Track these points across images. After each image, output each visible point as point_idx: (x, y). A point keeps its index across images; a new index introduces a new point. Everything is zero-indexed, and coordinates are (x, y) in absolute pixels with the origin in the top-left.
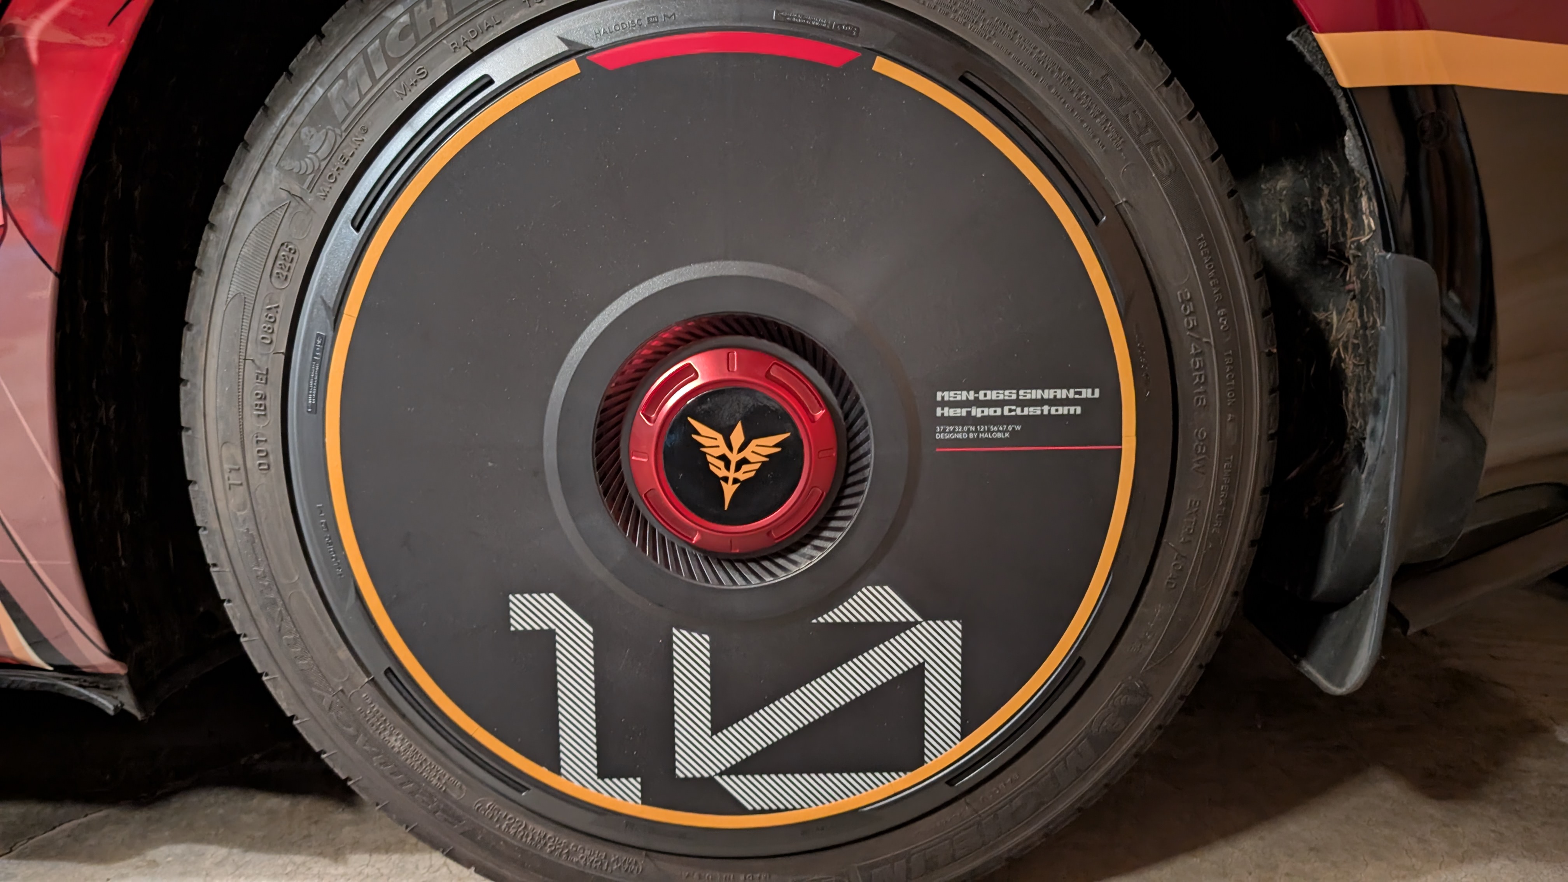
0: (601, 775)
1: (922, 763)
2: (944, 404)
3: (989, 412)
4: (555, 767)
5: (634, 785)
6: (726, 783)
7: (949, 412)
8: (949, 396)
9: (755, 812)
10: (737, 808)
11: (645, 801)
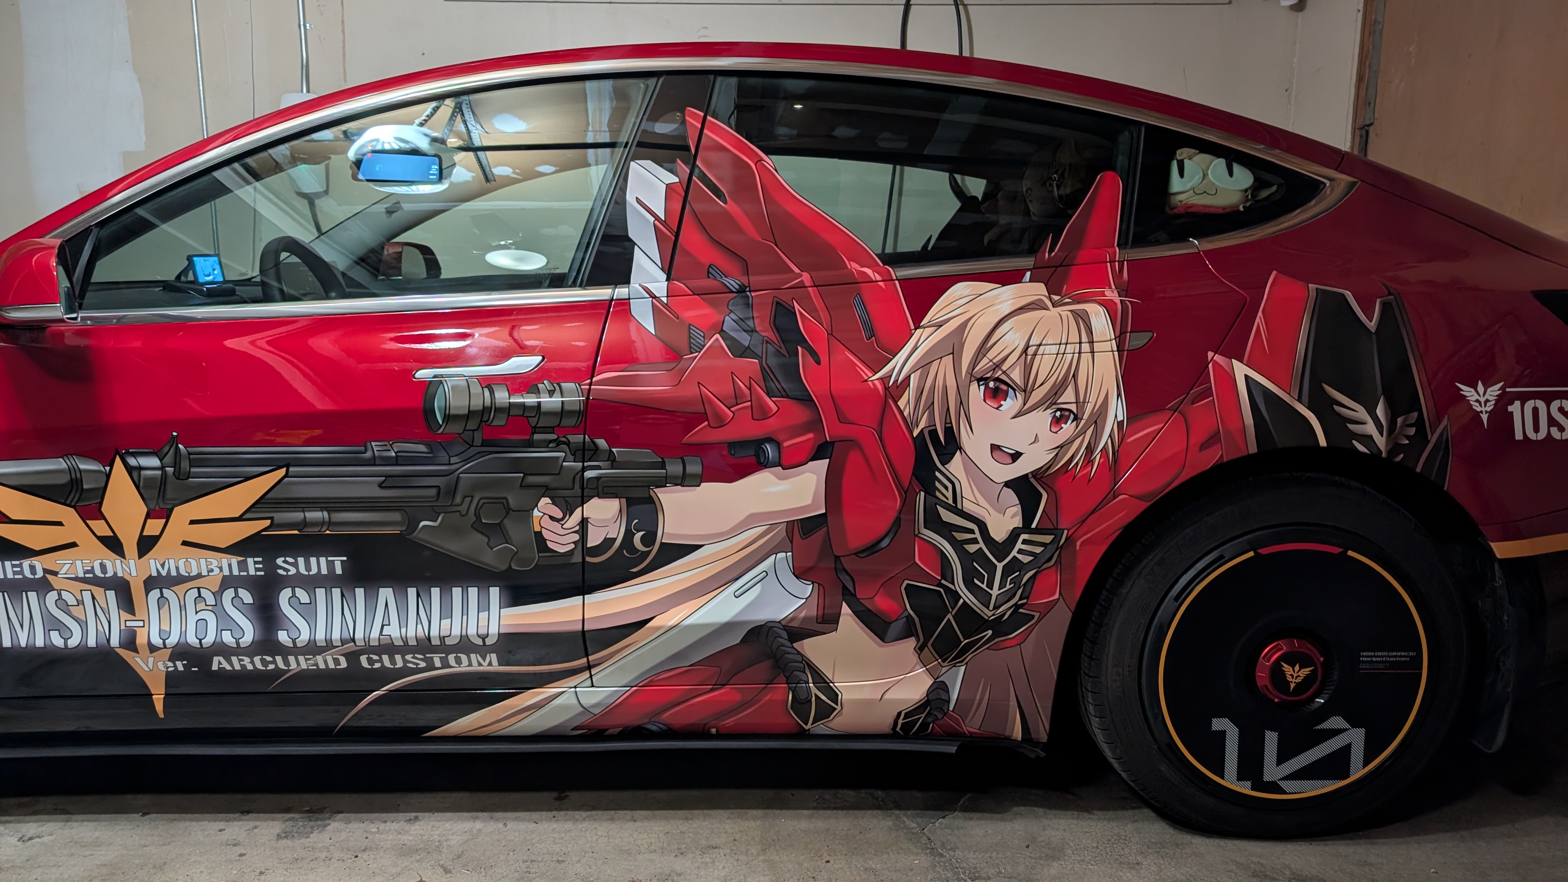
0: (1238, 780)
1: (1349, 777)
2: (1363, 656)
3: (1378, 659)
4: (1222, 777)
5: (1249, 783)
6: (1281, 783)
7: (1365, 659)
8: (1365, 654)
9: (1290, 793)
10: (1284, 792)
11: (1253, 789)
